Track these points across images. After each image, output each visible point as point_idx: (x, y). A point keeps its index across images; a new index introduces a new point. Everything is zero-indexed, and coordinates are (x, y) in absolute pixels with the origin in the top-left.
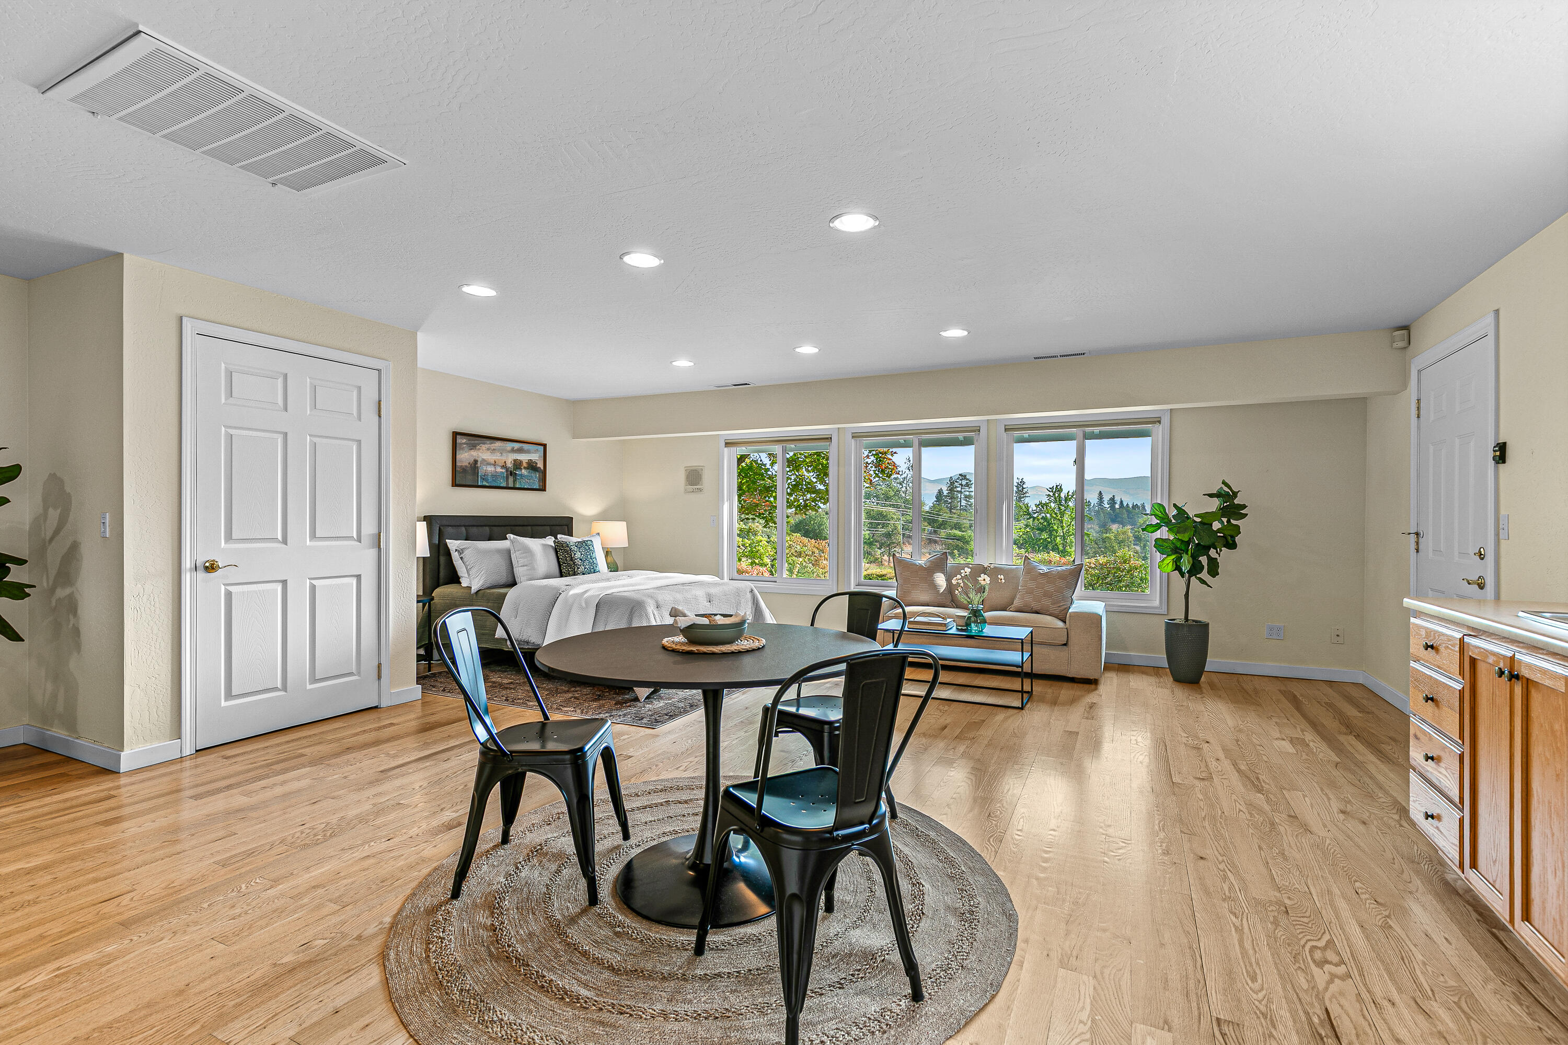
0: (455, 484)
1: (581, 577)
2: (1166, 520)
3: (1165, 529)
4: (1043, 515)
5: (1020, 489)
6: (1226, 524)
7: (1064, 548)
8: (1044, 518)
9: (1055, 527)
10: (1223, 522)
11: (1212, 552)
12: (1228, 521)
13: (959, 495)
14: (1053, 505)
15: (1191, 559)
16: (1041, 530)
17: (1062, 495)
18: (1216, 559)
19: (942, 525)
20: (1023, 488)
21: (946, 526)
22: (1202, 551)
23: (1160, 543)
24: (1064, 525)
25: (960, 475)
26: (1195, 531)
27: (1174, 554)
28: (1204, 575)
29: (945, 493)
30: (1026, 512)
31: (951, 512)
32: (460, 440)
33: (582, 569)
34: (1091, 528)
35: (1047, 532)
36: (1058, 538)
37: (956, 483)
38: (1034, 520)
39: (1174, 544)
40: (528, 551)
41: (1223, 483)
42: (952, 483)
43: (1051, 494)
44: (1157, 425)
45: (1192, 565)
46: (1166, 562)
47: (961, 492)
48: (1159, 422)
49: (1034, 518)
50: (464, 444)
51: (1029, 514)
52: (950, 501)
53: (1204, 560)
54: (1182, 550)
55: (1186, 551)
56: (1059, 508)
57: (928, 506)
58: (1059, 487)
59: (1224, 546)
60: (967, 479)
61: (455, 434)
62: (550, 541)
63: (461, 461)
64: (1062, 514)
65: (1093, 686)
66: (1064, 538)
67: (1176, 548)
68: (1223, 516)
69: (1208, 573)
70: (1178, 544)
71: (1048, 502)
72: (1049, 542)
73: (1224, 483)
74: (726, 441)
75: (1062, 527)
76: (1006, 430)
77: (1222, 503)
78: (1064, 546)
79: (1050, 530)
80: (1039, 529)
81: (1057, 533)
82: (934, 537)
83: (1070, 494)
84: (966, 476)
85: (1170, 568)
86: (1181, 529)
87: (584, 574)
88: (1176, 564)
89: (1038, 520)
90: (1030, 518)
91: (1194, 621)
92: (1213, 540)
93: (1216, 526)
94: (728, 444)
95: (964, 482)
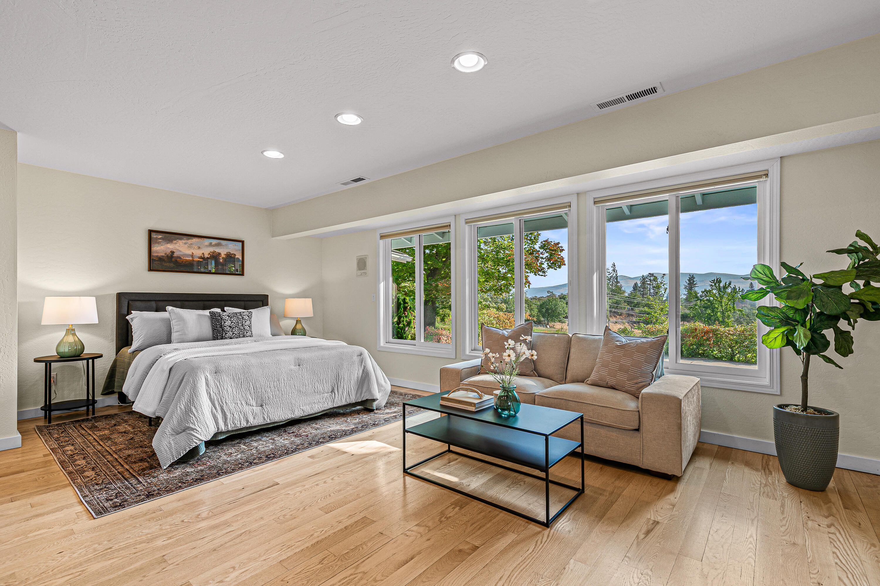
0: (150, 269)
1: (228, 341)
2: (773, 285)
3: (771, 295)
4: (708, 298)
5: (692, 282)
6: (862, 287)
7: (724, 320)
8: (709, 301)
9: (717, 306)
10: (858, 285)
11: (843, 324)
12: (867, 284)
13: (649, 286)
14: (714, 291)
15: (808, 333)
16: (706, 308)
17: (721, 285)
18: (849, 332)
19: (636, 305)
20: (694, 281)
21: (639, 305)
22: (826, 323)
23: (764, 312)
24: (723, 304)
25: (649, 274)
26: (815, 297)
27: (785, 326)
28: (831, 352)
29: (639, 285)
30: (695, 296)
31: (643, 297)
32: (154, 235)
33: (230, 334)
34: (745, 307)
35: (711, 309)
36: (719, 313)
37: (647, 279)
38: (700, 302)
39: (783, 313)
40: (181, 319)
41: (857, 235)
42: (644, 279)
43: (713, 284)
44: (764, 179)
45: (812, 340)
46: (773, 335)
47: (650, 284)
48: (767, 175)
49: (701, 300)
50: (160, 239)
51: (697, 297)
52: (642, 290)
53: (829, 334)
54: (795, 321)
55: (801, 322)
56: (719, 293)
57: (627, 293)
58: (719, 280)
59: (862, 316)
60: (655, 276)
61: (150, 232)
62: (207, 312)
63: (157, 252)
64: (722, 297)
65: (670, 484)
66: (723, 313)
67: (788, 318)
68: (858, 277)
69: (836, 350)
70: (791, 314)
71: (711, 289)
72: (712, 316)
73: (859, 235)
74: (381, 235)
75: (721, 306)
76: (595, 203)
77: (857, 261)
78: (723, 318)
79: (712, 308)
80: (704, 307)
81: (718, 310)
82: (631, 312)
83: (727, 284)
84: (653, 274)
85: (779, 342)
86: (793, 295)
87: (231, 338)
88: (787, 338)
89: (704, 301)
90: (698, 300)
91: (815, 409)
92: (843, 308)
93: (847, 289)
94: (382, 237)
95: (652, 278)
